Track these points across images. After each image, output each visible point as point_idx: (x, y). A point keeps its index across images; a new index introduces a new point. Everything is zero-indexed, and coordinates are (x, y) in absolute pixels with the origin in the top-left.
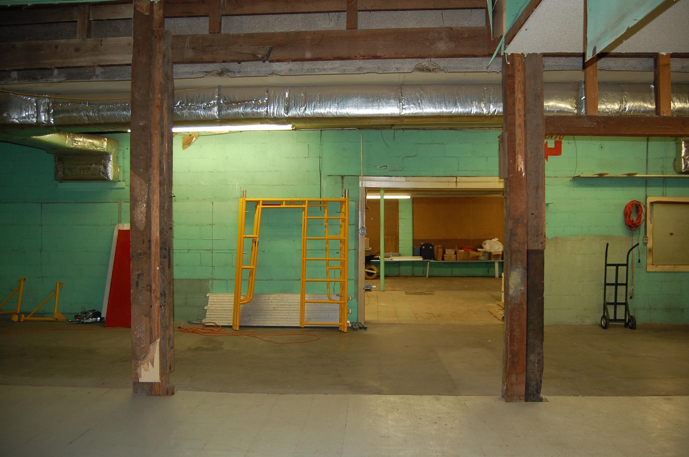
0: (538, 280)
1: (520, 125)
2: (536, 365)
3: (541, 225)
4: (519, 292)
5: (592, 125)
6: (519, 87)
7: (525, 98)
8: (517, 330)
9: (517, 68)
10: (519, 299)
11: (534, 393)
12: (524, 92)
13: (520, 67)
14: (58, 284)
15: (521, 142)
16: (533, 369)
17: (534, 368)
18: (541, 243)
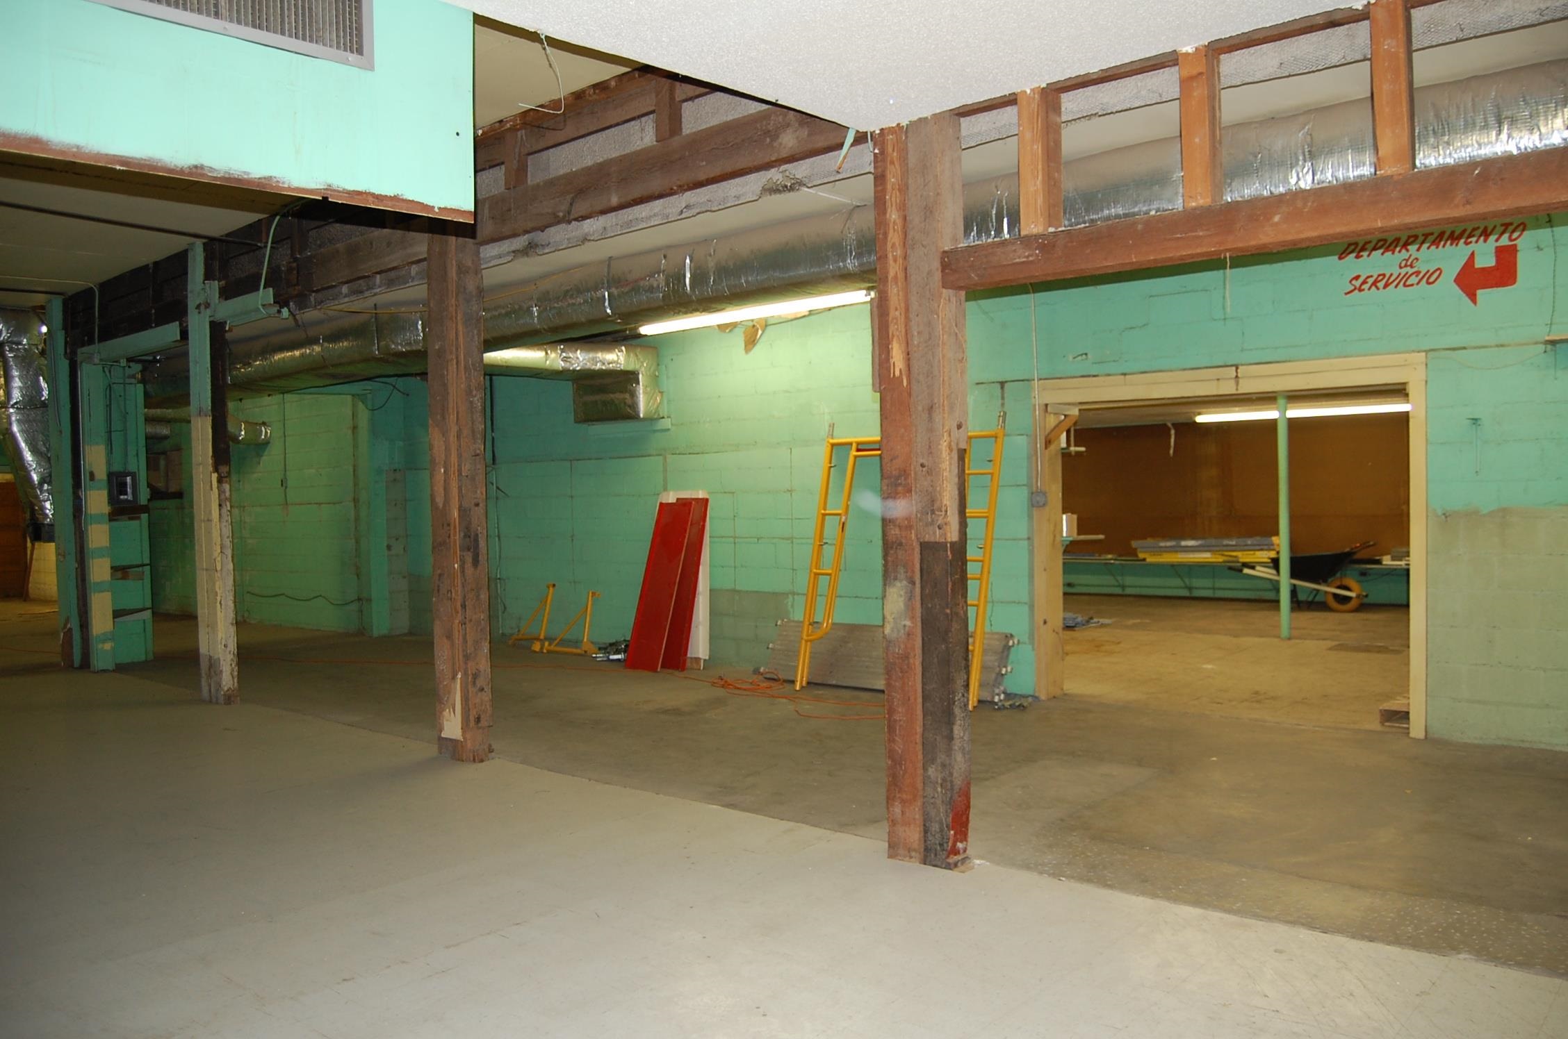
0: (938, 607)
1: (896, 278)
2: (939, 789)
3: (938, 489)
4: (902, 631)
5: (1032, 256)
6: (893, 199)
7: (905, 218)
8: (900, 710)
9: (889, 159)
10: (902, 646)
11: (936, 850)
12: (903, 207)
13: (895, 154)
14: (591, 594)
15: (897, 313)
16: (933, 797)
17: (936, 796)
18: (940, 528)
